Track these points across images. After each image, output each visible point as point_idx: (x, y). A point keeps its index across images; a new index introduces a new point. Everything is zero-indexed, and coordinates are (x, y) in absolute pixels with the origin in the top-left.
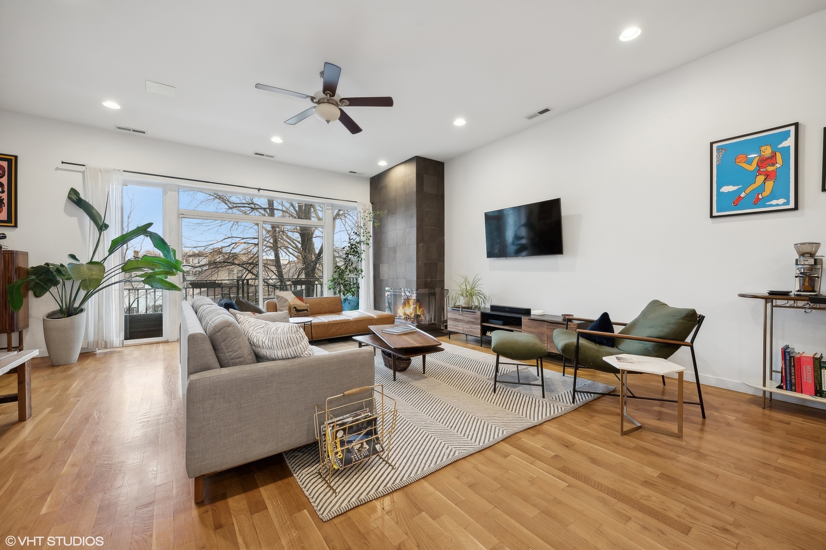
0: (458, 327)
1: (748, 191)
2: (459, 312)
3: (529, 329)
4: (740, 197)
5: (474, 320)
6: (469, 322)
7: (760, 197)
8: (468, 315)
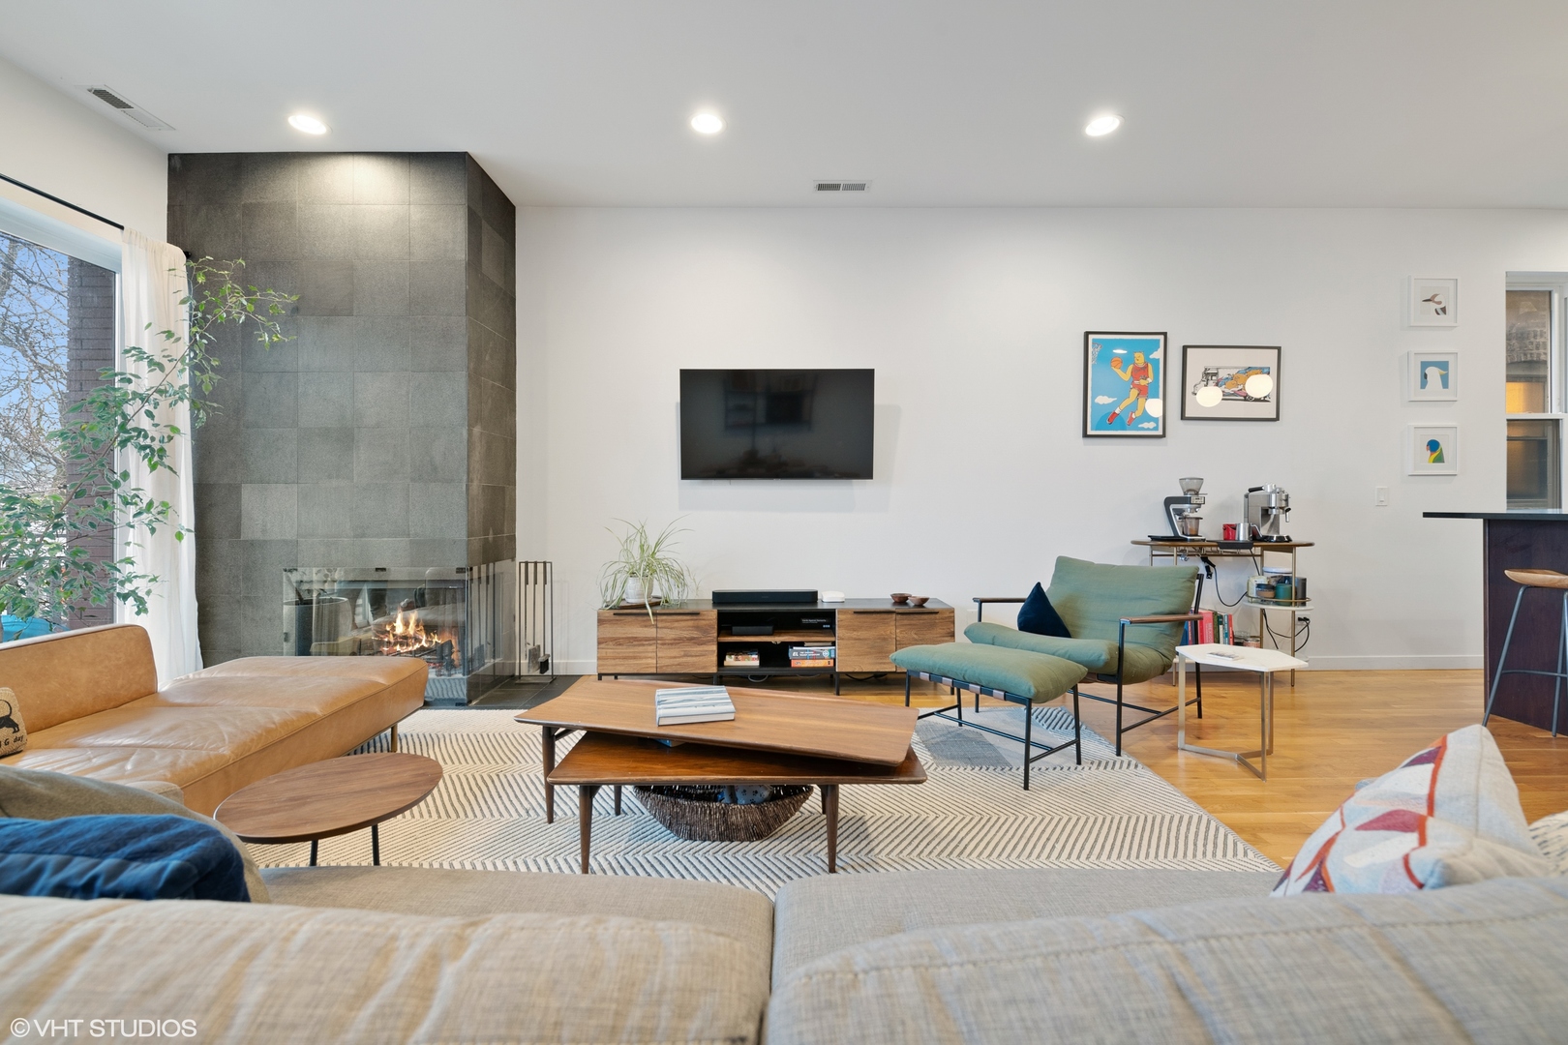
0: (640, 658)
1: (1123, 406)
2: (645, 618)
3: (855, 634)
4: (1115, 413)
5: (695, 634)
6: (678, 642)
7: (1134, 416)
8: (676, 624)
